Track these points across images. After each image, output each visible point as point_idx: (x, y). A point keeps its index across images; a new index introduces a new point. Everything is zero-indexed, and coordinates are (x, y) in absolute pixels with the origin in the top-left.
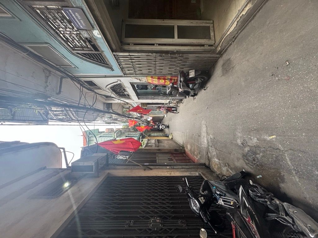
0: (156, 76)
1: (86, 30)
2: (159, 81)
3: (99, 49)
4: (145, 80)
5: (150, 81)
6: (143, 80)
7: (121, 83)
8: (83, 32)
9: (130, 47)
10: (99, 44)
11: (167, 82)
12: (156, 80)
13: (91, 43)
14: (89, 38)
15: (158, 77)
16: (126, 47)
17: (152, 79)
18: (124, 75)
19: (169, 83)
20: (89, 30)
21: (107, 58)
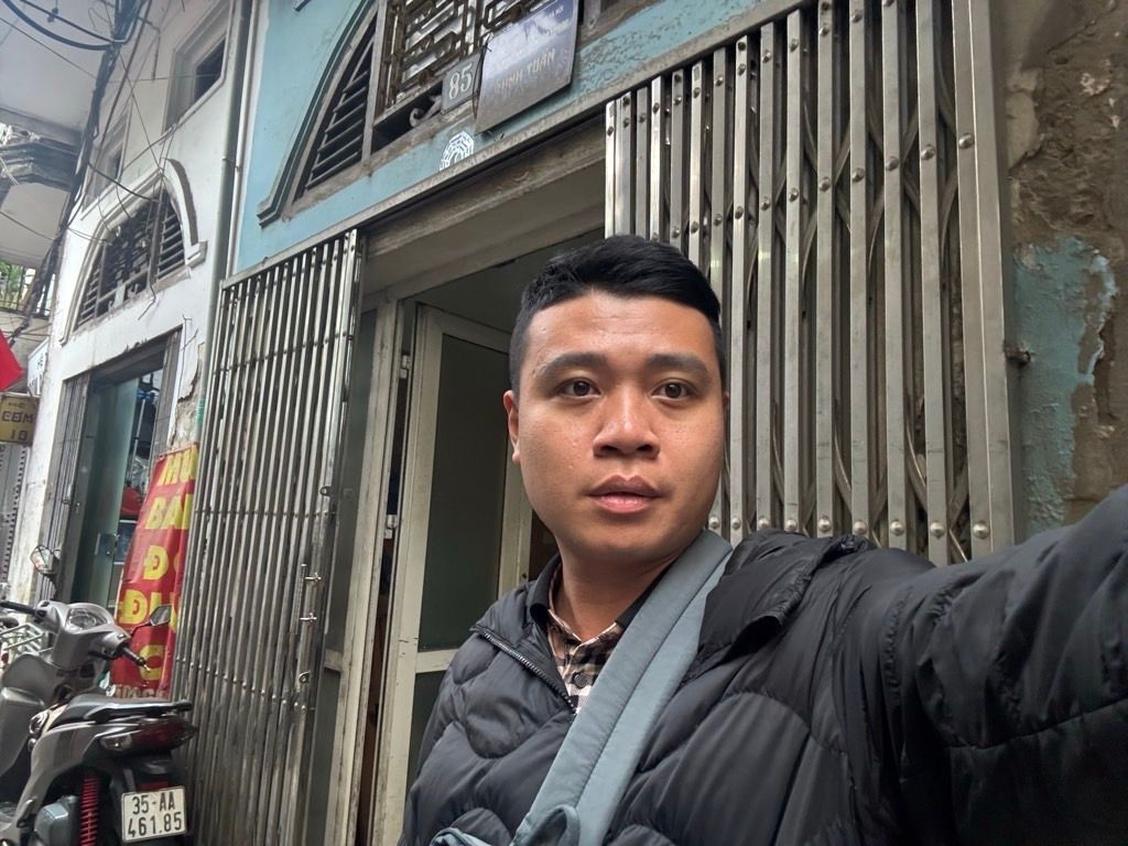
0: (194, 517)
1: (476, 95)
2: (161, 544)
3: (385, 151)
4: (182, 433)
5: (167, 476)
6: (186, 420)
7: (187, 262)
8: (469, 76)
9: (388, 352)
10: (406, 157)
11: (143, 601)
12: (170, 522)
13: (415, 111)
14: (441, 106)
15: (187, 531)
16: (387, 329)
17: (180, 490)
18: (228, 290)
19: (138, 619)
20: (475, 109)
21: (332, 192)
